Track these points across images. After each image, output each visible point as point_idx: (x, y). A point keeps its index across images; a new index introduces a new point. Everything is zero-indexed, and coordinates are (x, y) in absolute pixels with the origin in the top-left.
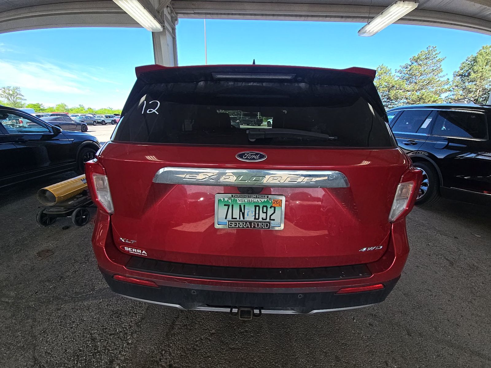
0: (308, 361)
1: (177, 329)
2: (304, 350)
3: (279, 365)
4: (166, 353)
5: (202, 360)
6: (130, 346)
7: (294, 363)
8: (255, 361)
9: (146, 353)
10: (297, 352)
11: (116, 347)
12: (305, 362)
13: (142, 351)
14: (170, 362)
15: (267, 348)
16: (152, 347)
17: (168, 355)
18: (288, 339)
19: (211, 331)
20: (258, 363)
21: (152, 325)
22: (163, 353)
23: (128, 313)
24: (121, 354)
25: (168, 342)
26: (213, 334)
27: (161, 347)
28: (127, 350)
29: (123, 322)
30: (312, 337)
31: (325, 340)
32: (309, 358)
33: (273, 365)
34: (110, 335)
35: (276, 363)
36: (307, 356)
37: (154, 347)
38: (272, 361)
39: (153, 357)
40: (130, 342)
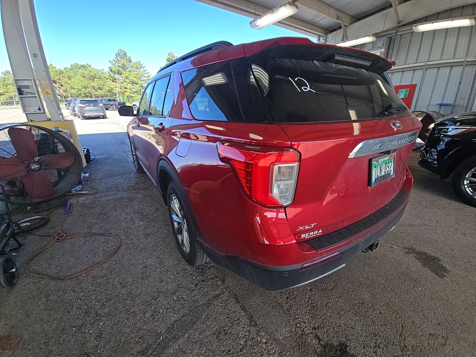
1: (286, 304)
4: (300, 324)
5: (327, 309)
6: (269, 343)
9: (288, 336)
11: (259, 354)
13: (283, 338)
14: (311, 327)
16: (287, 329)
17: (303, 324)
19: (307, 288)
21: (266, 315)
22: (299, 326)
23: (230, 325)
24: (272, 354)
25: (292, 317)
26: (311, 289)
27: (292, 324)
28: (271, 347)
29: (237, 333)
34: (241, 351)
37: (288, 328)
39: (296, 335)
40: (265, 341)
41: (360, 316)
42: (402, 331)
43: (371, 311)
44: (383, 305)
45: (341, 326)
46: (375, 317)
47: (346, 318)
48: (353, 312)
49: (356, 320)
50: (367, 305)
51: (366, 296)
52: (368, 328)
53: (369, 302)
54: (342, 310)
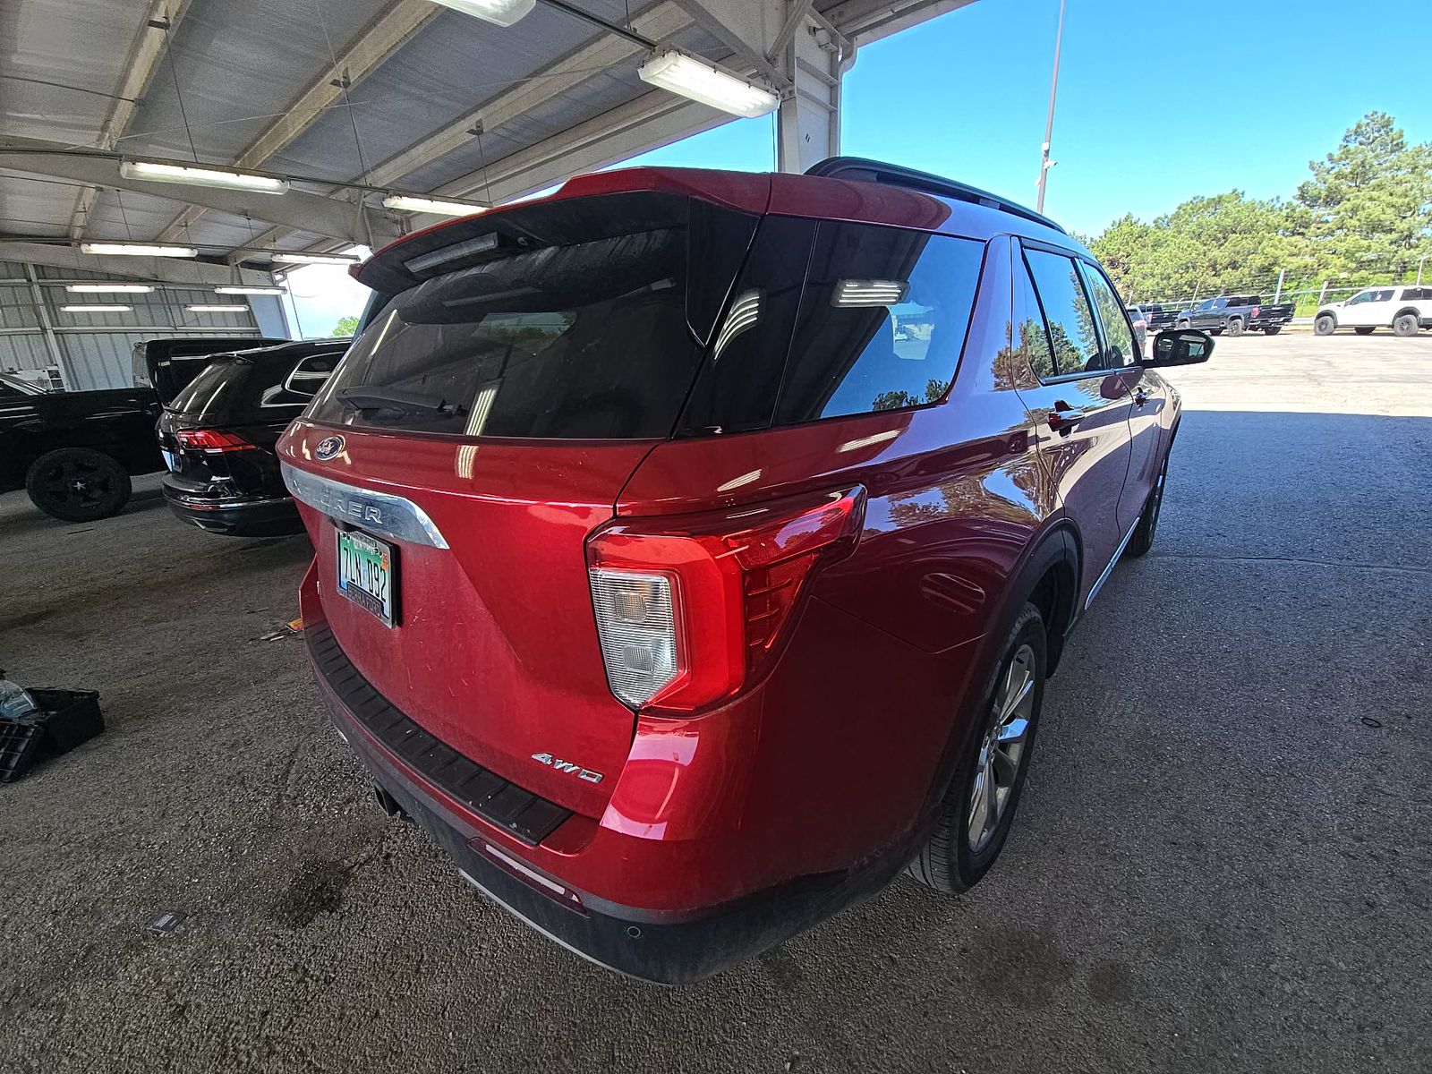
0: (558, 1038)
2: (581, 1010)
3: (503, 993)
7: (531, 1015)
8: (480, 947)
10: (563, 1001)
12: (552, 1032)
15: (525, 944)
18: (578, 963)
20: (481, 955)
30: (628, 1003)
31: (648, 1035)
32: (566, 1033)
33: (496, 980)
35: (505, 982)
36: (570, 1026)
38: (503, 973)
41: (386, 954)
42: (310, 1063)
43: (390, 989)
44: (398, 1034)
45: (375, 906)
46: (370, 996)
47: (390, 919)
48: (400, 939)
49: (378, 942)
50: (410, 984)
51: (437, 988)
52: (351, 969)
53: (416, 993)
54: (413, 915)
